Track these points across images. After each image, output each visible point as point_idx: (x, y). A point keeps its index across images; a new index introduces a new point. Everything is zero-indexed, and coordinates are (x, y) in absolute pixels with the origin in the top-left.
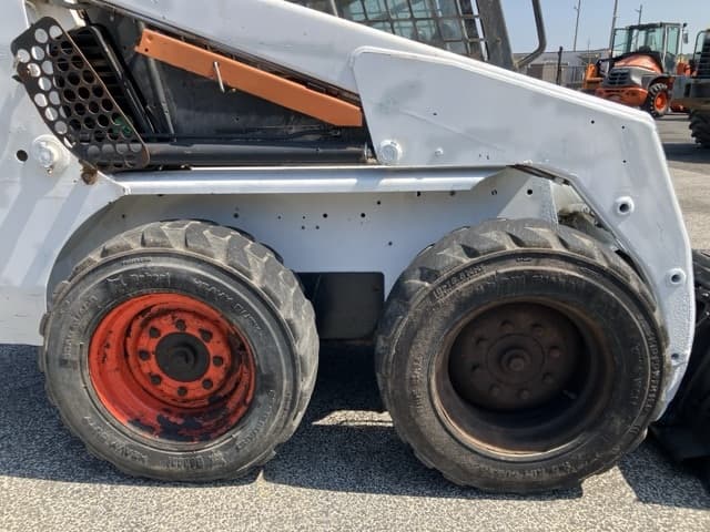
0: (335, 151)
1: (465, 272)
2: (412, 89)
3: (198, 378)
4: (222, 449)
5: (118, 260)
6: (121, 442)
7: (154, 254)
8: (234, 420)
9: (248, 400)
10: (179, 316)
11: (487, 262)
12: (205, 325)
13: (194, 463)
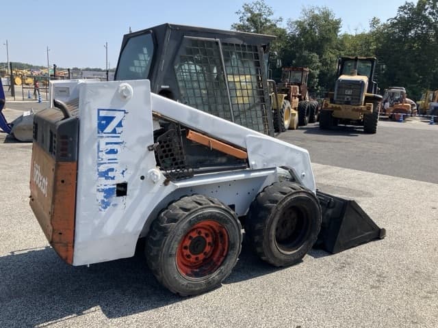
0: (239, 166)
1: (284, 200)
2: (260, 146)
3: (202, 252)
4: (218, 275)
5: (194, 212)
6: (185, 283)
7: (205, 208)
8: (219, 263)
9: (224, 254)
10: (199, 230)
11: (289, 196)
12: (207, 232)
13: (209, 283)
